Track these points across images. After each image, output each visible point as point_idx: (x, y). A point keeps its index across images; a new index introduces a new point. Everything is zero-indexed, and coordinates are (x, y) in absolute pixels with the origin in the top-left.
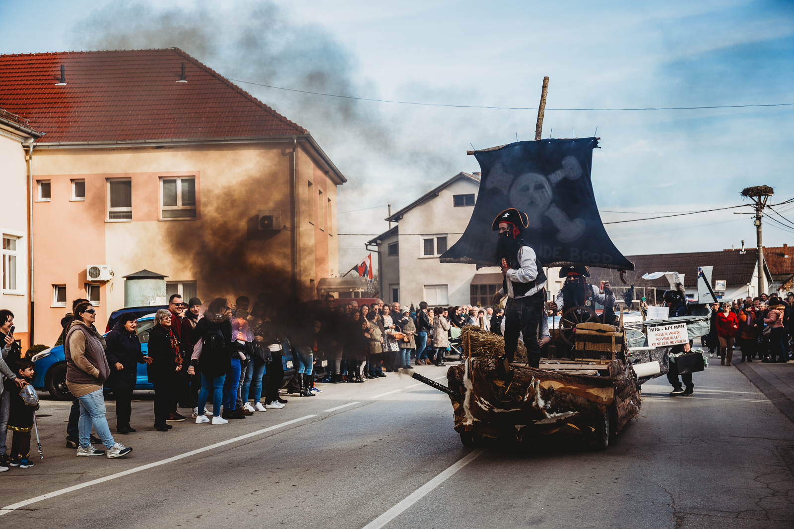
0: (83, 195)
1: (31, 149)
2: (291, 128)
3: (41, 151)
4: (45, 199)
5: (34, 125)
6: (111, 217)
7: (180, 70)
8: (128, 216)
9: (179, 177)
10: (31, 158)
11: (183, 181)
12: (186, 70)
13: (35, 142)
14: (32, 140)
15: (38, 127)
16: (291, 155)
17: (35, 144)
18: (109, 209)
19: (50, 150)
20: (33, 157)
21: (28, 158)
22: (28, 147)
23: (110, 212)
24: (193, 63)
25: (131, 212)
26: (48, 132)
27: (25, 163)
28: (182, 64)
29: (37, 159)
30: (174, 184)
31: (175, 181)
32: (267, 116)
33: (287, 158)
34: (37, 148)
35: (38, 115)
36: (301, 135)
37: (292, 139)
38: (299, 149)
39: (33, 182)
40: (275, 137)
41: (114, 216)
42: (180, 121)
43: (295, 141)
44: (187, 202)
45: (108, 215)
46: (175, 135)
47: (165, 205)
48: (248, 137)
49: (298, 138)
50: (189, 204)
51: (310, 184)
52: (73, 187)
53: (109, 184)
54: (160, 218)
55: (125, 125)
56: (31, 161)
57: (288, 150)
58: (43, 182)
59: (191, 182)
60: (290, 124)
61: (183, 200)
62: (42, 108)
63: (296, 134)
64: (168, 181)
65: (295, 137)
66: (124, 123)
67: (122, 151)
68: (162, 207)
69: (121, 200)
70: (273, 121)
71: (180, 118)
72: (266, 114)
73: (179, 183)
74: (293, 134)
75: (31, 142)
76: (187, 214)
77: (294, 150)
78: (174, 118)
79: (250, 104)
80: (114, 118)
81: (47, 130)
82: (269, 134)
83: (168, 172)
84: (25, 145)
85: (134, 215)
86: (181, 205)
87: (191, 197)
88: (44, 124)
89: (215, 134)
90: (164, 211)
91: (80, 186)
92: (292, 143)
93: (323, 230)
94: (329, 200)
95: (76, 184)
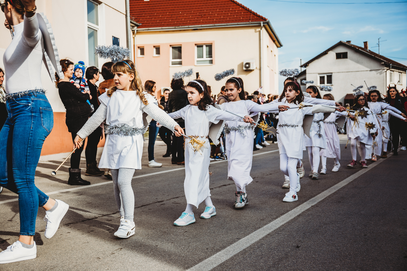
0: (159, 54)
1: (136, 32)
2: (260, 18)
3: (140, 32)
4: (142, 56)
6: (172, 64)
8: (180, 63)
9: (204, 44)
10: (135, 36)
11: (206, 46)
13: (137, 28)
14: (136, 27)
15: (138, 21)
16: (260, 32)
17: (137, 29)
18: (172, 60)
19: (144, 32)
21: (134, 36)
22: (134, 31)
25: (181, 62)
27: (133, 39)
29: (138, 37)
30: (202, 48)
31: (202, 46)
32: (247, 12)
33: (258, 33)
34: (138, 31)
35: (137, 16)
36: (265, 22)
37: (260, 23)
38: (263, 29)
39: (136, 48)
40: (252, 23)
41: (174, 64)
42: (205, 16)
43: (262, 25)
44: (208, 56)
45: (171, 63)
46: (203, 23)
47: (198, 58)
48: (239, 23)
49: (263, 23)
50: (209, 57)
51: (268, 47)
52: (155, 50)
53: (171, 48)
54: (196, 64)
55: (179, 19)
56: (135, 38)
57: (258, 29)
58: (141, 48)
59: (210, 46)
60: (259, 16)
61: (206, 55)
62: (139, 12)
63: (262, 21)
64: (199, 46)
65: (262, 23)
66: (178, 18)
67: (178, 32)
68: (196, 59)
69: (177, 56)
70: (250, 15)
71: (205, 15)
72: (247, 11)
73: (204, 47)
74: (261, 21)
75: (135, 28)
76: (208, 62)
77: (261, 29)
78: (202, 15)
79: (238, 7)
80: (173, 16)
81: (142, 22)
82: (249, 21)
83: (200, 42)
84: (133, 29)
85: (183, 63)
86: (205, 58)
87: (210, 54)
88: (141, 20)
89: (222, 22)
90: (197, 61)
91: (158, 49)
92: (260, 26)
93: (273, 70)
94: (275, 56)
95: (156, 48)
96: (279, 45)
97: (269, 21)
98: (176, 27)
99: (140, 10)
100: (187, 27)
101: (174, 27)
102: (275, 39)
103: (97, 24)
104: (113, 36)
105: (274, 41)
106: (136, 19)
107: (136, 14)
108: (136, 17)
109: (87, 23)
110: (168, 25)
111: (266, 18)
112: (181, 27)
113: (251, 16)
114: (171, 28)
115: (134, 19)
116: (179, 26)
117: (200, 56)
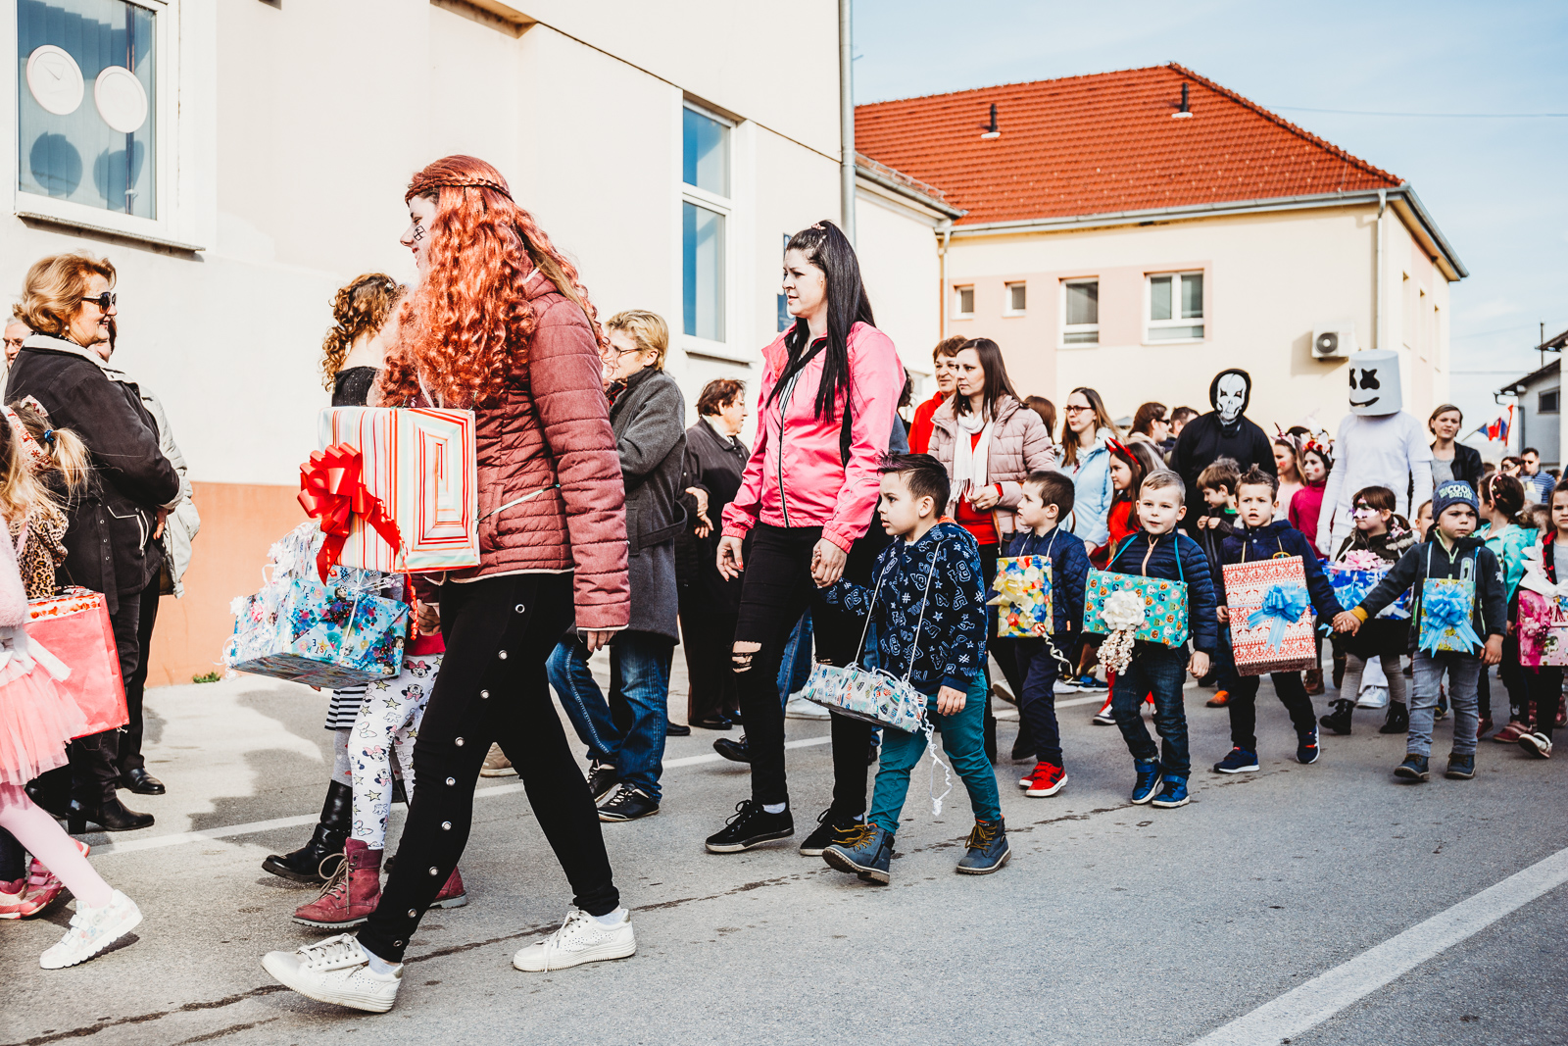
0: (1024, 307)
1: (947, 237)
2: (1376, 177)
3: (960, 239)
4: (966, 316)
5: (951, 200)
6: (1067, 341)
7: (1180, 96)
8: (1094, 338)
9: (1177, 272)
10: (946, 251)
11: (1183, 278)
12: (1191, 95)
13: (953, 225)
14: (949, 222)
15: (958, 203)
16: (1375, 225)
17: (954, 228)
18: (1064, 328)
19: (974, 238)
20: (950, 250)
21: (941, 251)
22: (942, 234)
23: (1065, 334)
24: (1201, 84)
25: (1097, 333)
26: (973, 210)
27: (937, 260)
28: (1184, 86)
29: (955, 252)
30: (1167, 285)
31: (1169, 280)
32: (1331, 160)
33: (1368, 230)
34: (955, 235)
35: (957, 185)
36: (1393, 189)
37: (1377, 195)
38: (1389, 214)
39: (948, 289)
40: (1346, 194)
41: (1071, 339)
42: (1181, 179)
43: (1383, 200)
44: (1189, 313)
45: (1061, 338)
46: (1172, 201)
47: (1153, 318)
48: (1298, 198)
49: (1388, 194)
50: (1194, 316)
51: (1405, 278)
52: (1009, 293)
53: (1063, 288)
54: (1146, 341)
55: (1091, 191)
56: (946, 256)
57: (1370, 216)
58: (965, 289)
59: (1196, 279)
60: (1374, 172)
61: (1183, 310)
62: (962, 174)
63: (1385, 187)
64: (1159, 280)
65: (1382, 193)
66: (1089, 188)
67: (1086, 233)
68: (1148, 322)
69: (1083, 311)
70: (1342, 167)
71: (1181, 174)
72: (1329, 156)
73: (1177, 281)
74: (1379, 187)
75: (948, 226)
76: (1190, 332)
77: (1380, 216)
78: (1170, 175)
79: (1300, 142)
80: (1073, 182)
81: (971, 206)
82: (1335, 191)
83: (1160, 264)
84: (939, 230)
85: (1101, 337)
86: (1180, 317)
87: (1197, 305)
88: (966, 198)
89: (1241, 195)
90: (1151, 330)
91: (1019, 293)
92: (1377, 204)
93: (1424, 361)
94: (1436, 309)
95: (1013, 289)
96: (1453, 274)
97: (1409, 187)
98: (1081, 218)
99: (967, 166)
100: (1119, 214)
101: (1073, 218)
102: (1436, 251)
103: (727, 195)
105: (1433, 259)
106: (953, 196)
107: (954, 182)
108: (951, 192)
109: (680, 190)
110: (1054, 211)
111: (1399, 176)
112: (1095, 216)
113: (1345, 171)
114: (1066, 221)
115: (945, 197)
116: (1090, 214)
117: (1162, 312)
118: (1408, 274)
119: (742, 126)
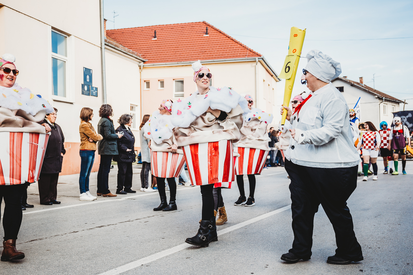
0: (163, 87)
1: (142, 67)
2: (255, 54)
3: (146, 68)
4: (148, 89)
5: (143, 57)
6: (175, 97)
7: (206, 30)
8: (182, 96)
10: (142, 71)
12: (208, 30)
13: (144, 64)
14: (142, 63)
15: (145, 57)
16: (255, 67)
17: (144, 65)
18: (175, 93)
19: (150, 67)
20: (143, 71)
21: (140, 71)
22: (140, 66)
23: (175, 95)
24: (211, 27)
25: (183, 94)
26: (149, 60)
27: (139, 73)
28: (207, 27)
29: (144, 71)
32: (244, 49)
34: (144, 67)
35: (145, 53)
36: (260, 57)
37: (255, 59)
38: (259, 64)
39: (142, 82)
40: (248, 58)
41: (177, 96)
42: (205, 53)
43: (257, 60)
46: (203, 59)
48: (236, 59)
49: (258, 59)
51: (264, 81)
52: (159, 83)
53: (174, 82)
55: (182, 55)
56: (142, 72)
57: (254, 64)
58: (147, 82)
60: (254, 53)
62: (147, 49)
63: (258, 57)
65: (257, 58)
66: (181, 54)
67: (180, 67)
69: (180, 89)
70: (247, 51)
71: (206, 52)
72: (244, 48)
74: (256, 57)
75: (142, 64)
77: (256, 64)
78: (203, 52)
79: (237, 44)
80: (177, 53)
81: (149, 59)
82: (245, 57)
84: (140, 65)
85: (185, 95)
88: (147, 56)
89: (221, 58)
91: (162, 83)
92: (255, 61)
93: (270, 103)
94: (273, 89)
95: (161, 82)
96: (278, 80)
97: (263, 57)
98: (179, 63)
99: (148, 47)
100: (189, 62)
101: (177, 63)
102: (273, 74)
103: (66, 56)
104: (84, 68)
105: (272, 76)
106: (144, 56)
107: (144, 52)
108: (143, 55)
109: (51, 54)
110: (171, 60)
111: (261, 54)
112: (183, 62)
113: (248, 52)
114: (175, 64)
115: (141, 56)
116: (181, 62)
118: (265, 80)
119: (70, 37)
